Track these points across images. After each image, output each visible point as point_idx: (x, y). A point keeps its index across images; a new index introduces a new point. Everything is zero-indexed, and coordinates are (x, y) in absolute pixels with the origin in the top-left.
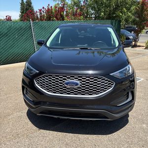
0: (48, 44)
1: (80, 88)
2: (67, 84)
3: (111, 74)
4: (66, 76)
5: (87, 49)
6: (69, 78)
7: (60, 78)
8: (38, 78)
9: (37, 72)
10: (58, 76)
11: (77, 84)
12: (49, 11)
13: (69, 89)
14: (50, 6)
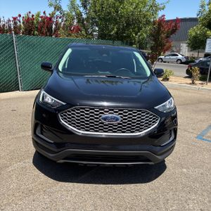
1: (121, 124)
2: (105, 119)
3: (156, 108)
4: (103, 110)
5: (115, 77)
6: (107, 112)
7: (96, 111)
8: (66, 112)
10: (93, 109)
11: (117, 120)
13: (107, 125)
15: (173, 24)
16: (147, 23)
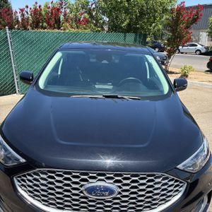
0: (41, 83)
1: (118, 198)
4: (87, 174)
5: (117, 97)
6: (94, 178)
7: (75, 177)
8: (25, 176)
9: (23, 160)
10: (70, 173)
12: (36, 12)
13: (93, 201)
14: (38, 5)
15: (194, 12)
16: (163, 13)
